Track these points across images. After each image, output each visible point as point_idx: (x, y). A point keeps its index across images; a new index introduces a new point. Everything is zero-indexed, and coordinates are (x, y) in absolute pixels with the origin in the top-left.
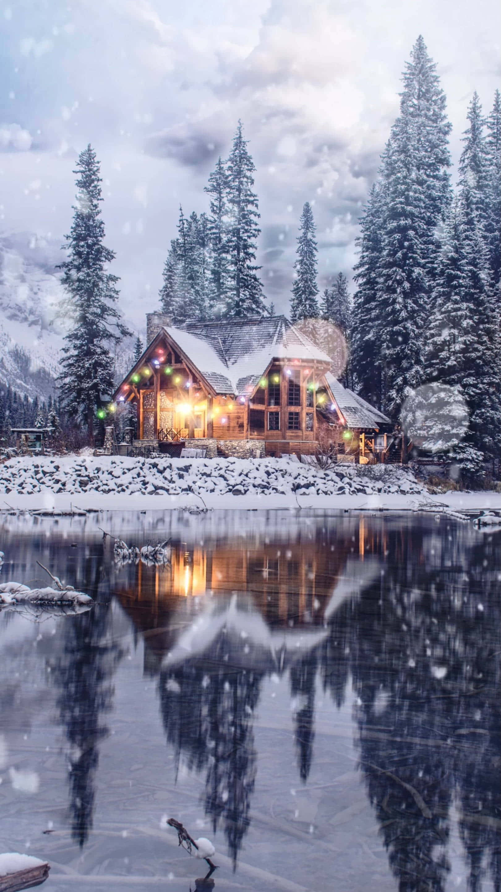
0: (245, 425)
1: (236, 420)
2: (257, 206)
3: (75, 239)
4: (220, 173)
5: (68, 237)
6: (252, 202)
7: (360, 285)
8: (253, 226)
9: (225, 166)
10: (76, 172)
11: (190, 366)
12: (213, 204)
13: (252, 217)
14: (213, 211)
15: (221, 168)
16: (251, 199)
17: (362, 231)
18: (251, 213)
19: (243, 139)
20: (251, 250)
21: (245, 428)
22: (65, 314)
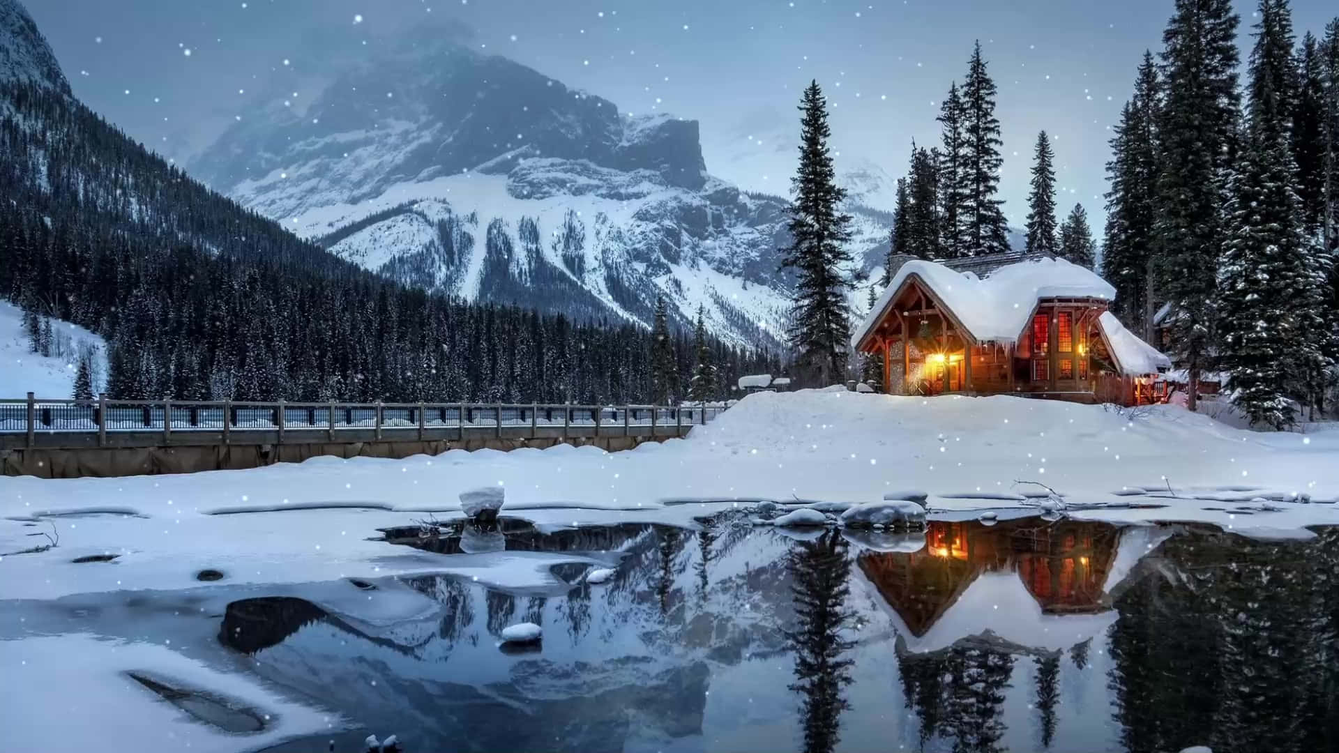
0: (1009, 376)
1: (998, 371)
2: (999, 133)
3: (802, 182)
4: (954, 101)
5: (794, 180)
6: (992, 130)
7: (1112, 214)
8: (994, 157)
9: (960, 93)
10: (801, 109)
11: (945, 313)
12: (947, 137)
13: (992, 145)
14: (947, 144)
15: (955, 96)
16: (992, 126)
17: (1115, 154)
18: (990, 141)
19: (982, 62)
20: (992, 183)
21: (1009, 380)
22: (794, 262)
